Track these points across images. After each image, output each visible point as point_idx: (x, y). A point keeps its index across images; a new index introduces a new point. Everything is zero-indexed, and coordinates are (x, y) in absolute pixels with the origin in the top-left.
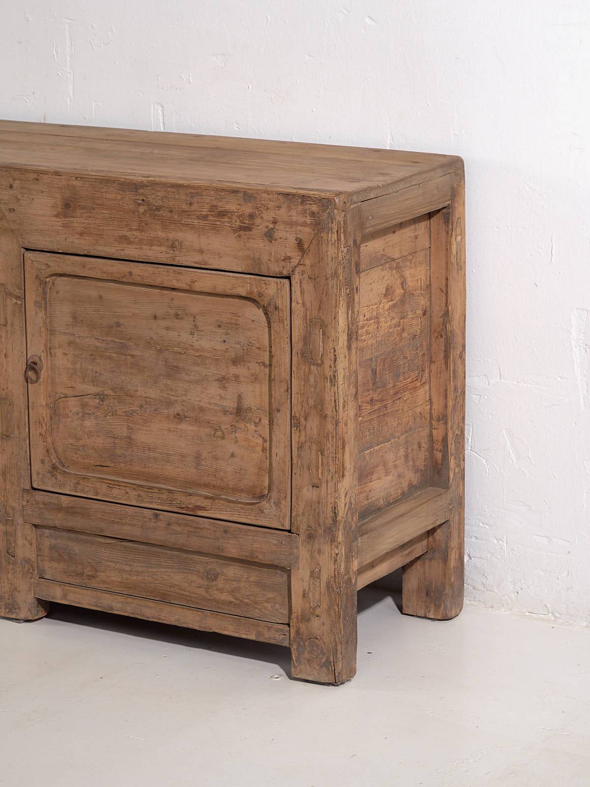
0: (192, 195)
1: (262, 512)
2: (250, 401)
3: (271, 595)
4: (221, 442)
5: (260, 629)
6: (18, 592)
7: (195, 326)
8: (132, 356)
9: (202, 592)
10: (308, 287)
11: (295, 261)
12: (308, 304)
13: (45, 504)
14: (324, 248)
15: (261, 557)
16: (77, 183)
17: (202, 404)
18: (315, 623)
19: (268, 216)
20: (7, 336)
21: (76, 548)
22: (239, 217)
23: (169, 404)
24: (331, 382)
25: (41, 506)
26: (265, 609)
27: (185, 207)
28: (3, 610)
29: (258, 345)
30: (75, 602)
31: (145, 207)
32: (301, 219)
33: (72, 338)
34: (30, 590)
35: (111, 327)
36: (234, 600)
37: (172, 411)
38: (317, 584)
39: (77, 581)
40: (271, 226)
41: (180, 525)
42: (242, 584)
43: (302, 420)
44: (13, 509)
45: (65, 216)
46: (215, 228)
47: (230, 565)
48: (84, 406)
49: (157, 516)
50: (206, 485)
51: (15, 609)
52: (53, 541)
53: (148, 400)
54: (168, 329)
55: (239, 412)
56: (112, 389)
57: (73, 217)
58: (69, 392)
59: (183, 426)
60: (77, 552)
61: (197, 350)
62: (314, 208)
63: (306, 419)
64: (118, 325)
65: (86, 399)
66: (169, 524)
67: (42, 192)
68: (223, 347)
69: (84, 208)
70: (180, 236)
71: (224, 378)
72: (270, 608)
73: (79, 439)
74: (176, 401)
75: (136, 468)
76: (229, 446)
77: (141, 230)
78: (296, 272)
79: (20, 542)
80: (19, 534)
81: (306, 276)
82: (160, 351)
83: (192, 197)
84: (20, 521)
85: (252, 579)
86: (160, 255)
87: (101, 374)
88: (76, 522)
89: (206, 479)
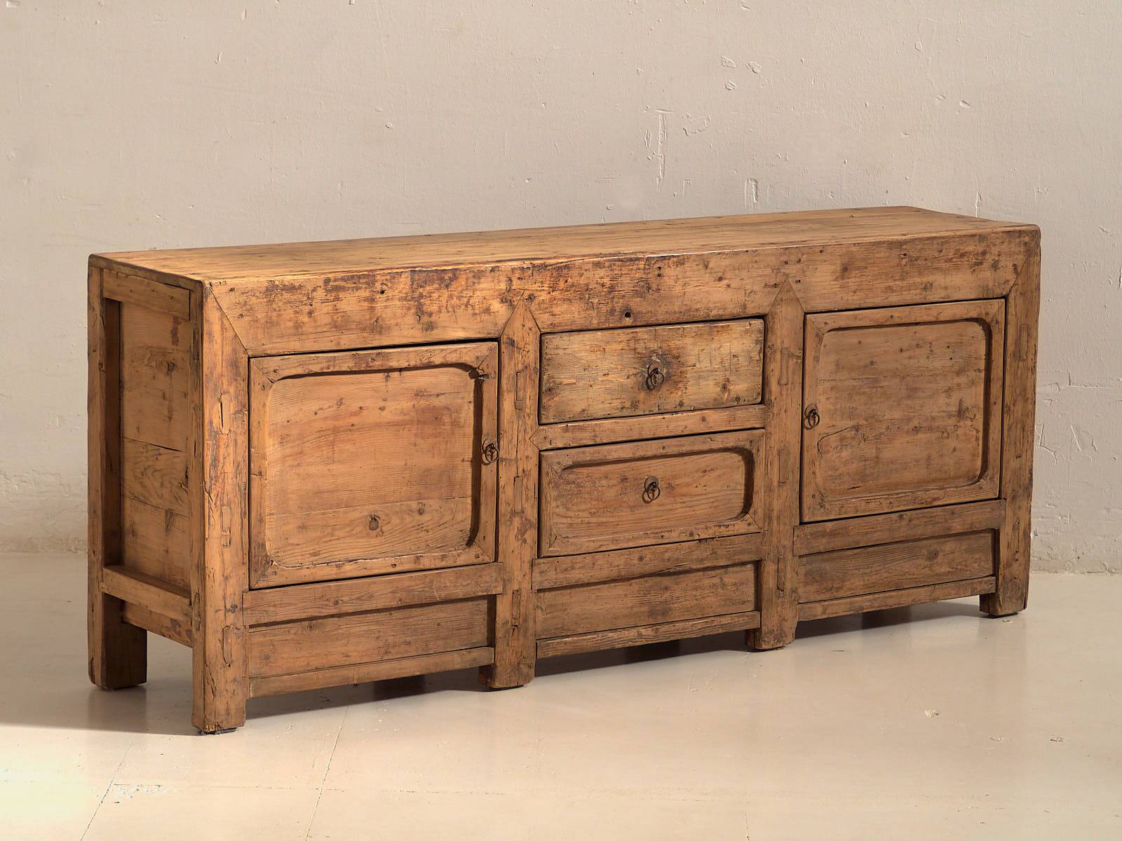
0: (942, 244)
1: (981, 488)
2: (968, 403)
3: (977, 556)
4: (946, 441)
5: (975, 586)
6: (786, 621)
7: (931, 351)
8: (882, 387)
9: (927, 571)
10: (1020, 301)
11: (1011, 283)
12: (1019, 315)
13: (811, 534)
14: (1031, 269)
15: (978, 526)
16: (854, 249)
17: (933, 414)
18: (1015, 565)
19: (995, 250)
20: (787, 394)
21: (827, 567)
22: (974, 255)
23: (909, 420)
24: (1032, 371)
25: (809, 537)
26: (974, 569)
27: (936, 254)
28: (772, 642)
29: (975, 356)
30: (833, 613)
31: (907, 259)
32: (1017, 249)
33: (834, 383)
34: (795, 617)
35: (865, 366)
36: (951, 570)
37: (911, 425)
38: (1017, 534)
39: (828, 596)
40: (997, 259)
41: (918, 519)
42: (957, 553)
43: (1012, 407)
44: (784, 547)
45: (843, 279)
46: (957, 268)
47: (947, 541)
48: (842, 440)
49: (901, 517)
50: (934, 481)
51: (783, 637)
52: (809, 567)
53: (893, 421)
54: (910, 358)
55: (961, 413)
56: (866, 420)
57: (849, 278)
58: (831, 431)
59: (920, 436)
60: (829, 570)
61: (931, 371)
62: (1027, 239)
63: (1014, 405)
64: (872, 363)
65: (844, 433)
66: (910, 521)
67: (825, 261)
68: (949, 363)
69: (858, 268)
70: (930, 278)
71: (950, 388)
72: (978, 567)
73: (837, 470)
74: (914, 416)
75: (881, 481)
76: (952, 443)
77: (902, 279)
78: (1012, 292)
79: (789, 576)
80: (789, 568)
81: (1018, 292)
82: (903, 378)
83: (942, 245)
84: (790, 557)
85: (963, 548)
86: (915, 297)
87: (856, 409)
88: (838, 542)
89: (934, 475)
